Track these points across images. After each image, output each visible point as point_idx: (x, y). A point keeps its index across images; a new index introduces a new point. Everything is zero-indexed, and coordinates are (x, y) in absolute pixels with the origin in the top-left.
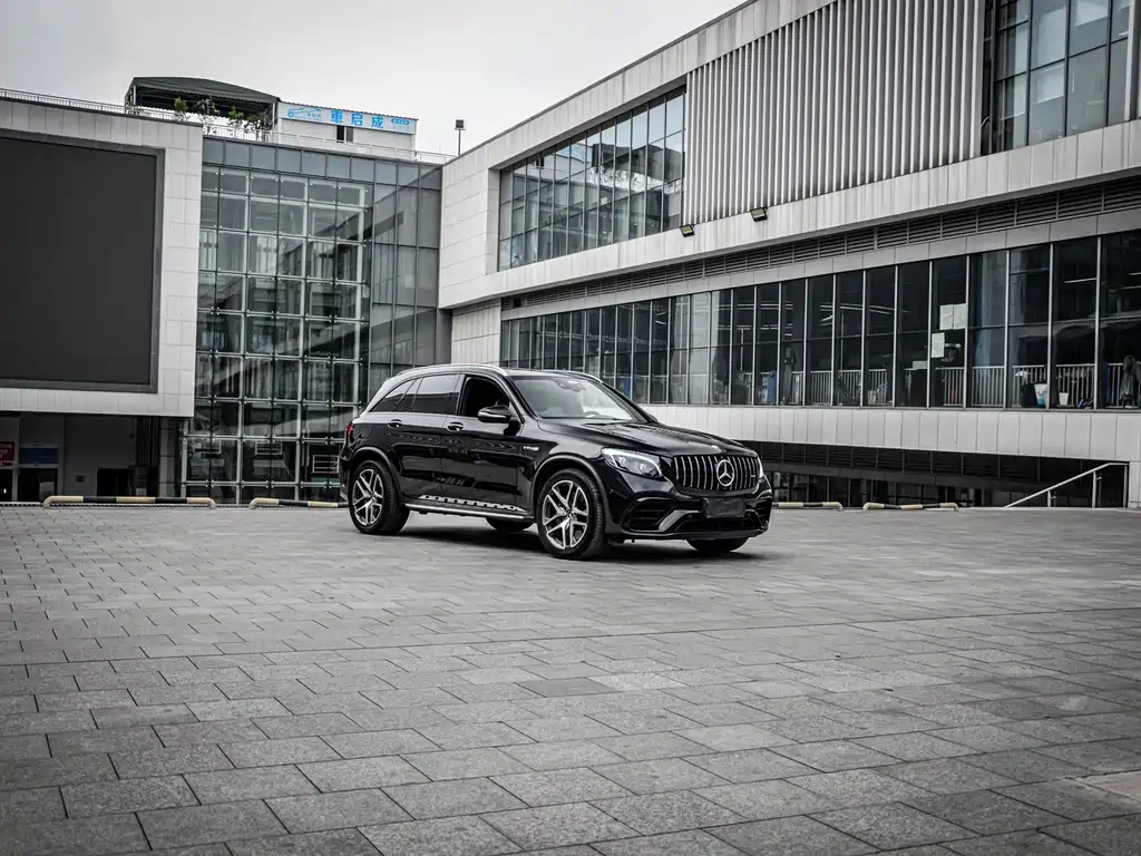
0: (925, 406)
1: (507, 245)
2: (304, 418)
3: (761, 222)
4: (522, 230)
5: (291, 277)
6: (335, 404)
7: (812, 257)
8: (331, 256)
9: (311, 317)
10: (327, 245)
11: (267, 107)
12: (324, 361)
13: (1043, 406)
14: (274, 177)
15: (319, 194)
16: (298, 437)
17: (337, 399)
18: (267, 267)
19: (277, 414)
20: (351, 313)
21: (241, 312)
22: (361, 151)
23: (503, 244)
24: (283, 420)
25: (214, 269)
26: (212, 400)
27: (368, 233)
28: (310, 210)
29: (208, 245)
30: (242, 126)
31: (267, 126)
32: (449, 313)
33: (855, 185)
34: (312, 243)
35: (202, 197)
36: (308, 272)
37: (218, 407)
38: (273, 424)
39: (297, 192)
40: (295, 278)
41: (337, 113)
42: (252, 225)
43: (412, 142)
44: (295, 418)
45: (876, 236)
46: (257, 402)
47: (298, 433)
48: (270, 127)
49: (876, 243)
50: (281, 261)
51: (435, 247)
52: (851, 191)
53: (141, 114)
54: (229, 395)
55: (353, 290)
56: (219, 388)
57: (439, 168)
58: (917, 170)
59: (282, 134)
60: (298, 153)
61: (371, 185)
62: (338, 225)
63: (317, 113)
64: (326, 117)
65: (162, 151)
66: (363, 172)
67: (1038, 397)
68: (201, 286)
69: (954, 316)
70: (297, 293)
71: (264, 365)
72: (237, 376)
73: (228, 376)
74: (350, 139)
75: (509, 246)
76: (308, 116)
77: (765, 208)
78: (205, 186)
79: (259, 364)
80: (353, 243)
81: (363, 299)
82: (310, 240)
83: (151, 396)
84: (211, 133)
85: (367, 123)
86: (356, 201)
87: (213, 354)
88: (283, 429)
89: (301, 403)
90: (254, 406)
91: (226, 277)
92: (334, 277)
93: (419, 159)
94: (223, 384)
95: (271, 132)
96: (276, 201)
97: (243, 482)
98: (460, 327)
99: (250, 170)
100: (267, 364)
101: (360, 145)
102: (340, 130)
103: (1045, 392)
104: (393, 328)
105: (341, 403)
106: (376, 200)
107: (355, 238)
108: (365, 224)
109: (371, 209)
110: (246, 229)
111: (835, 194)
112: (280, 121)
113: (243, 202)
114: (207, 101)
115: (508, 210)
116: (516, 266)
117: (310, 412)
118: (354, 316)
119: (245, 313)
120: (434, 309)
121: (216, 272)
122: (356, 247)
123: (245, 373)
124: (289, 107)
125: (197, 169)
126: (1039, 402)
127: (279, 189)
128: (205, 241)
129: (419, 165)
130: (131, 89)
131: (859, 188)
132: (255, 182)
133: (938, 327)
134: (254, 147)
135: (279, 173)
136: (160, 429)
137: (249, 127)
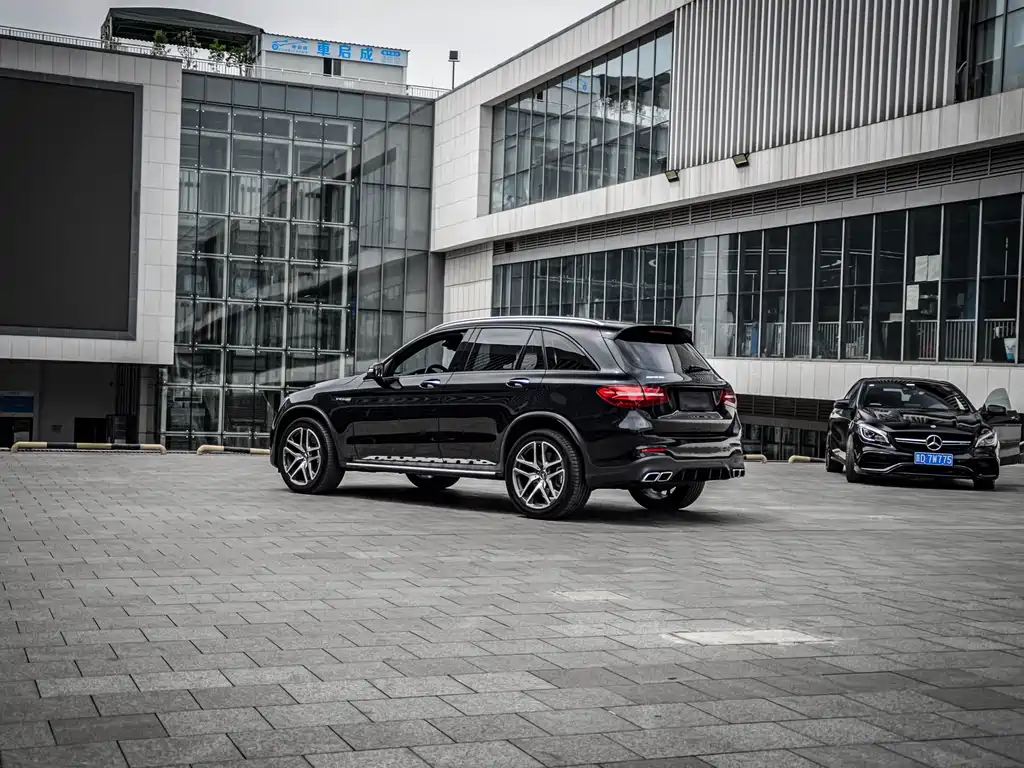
0: (899, 359)
1: (499, 186)
2: (289, 366)
3: (743, 169)
4: (513, 171)
5: (276, 219)
6: (322, 352)
7: (795, 205)
8: (319, 196)
9: (296, 261)
10: (314, 184)
11: (250, 37)
12: (312, 307)
13: (1013, 361)
14: (258, 114)
15: (305, 131)
16: (283, 385)
17: (324, 347)
18: (250, 208)
19: (262, 362)
20: (339, 257)
21: (223, 256)
22: (349, 85)
23: (496, 185)
24: (267, 368)
25: (195, 210)
26: (193, 346)
27: (356, 172)
28: (296, 148)
29: (189, 184)
30: (224, 60)
31: (249, 60)
32: (442, 257)
33: (833, 132)
34: (297, 183)
35: (182, 134)
36: (294, 214)
37: (199, 354)
38: (257, 372)
39: (281, 129)
40: (281, 220)
41: (323, 45)
42: (235, 165)
43: (403, 75)
44: (279, 366)
45: (855, 183)
46: (241, 349)
47: (283, 381)
48: (254, 60)
49: (855, 191)
50: (265, 201)
51: (427, 186)
52: (829, 137)
53: (119, 49)
54: (211, 342)
55: (341, 233)
56: (201, 335)
57: (431, 103)
58: (892, 117)
59: (266, 68)
60: (283, 88)
61: (358, 122)
62: (324, 164)
63: (303, 45)
64: (313, 50)
65: (140, 87)
66: (350, 108)
67: (1008, 351)
68: (181, 227)
69: (929, 268)
70: (283, 235)
71: (248, 311)
72: (220, 321)
73: (210, 321)
74: (338, 72)
75: (501, 187)
76: (294, 48)
77: (748, 153)
78: (184, 124)
79: (242, 309)
80: (340, 183)
81: (350, 243)
82: (295, 180)
83: (130, 343)
84: (191, 67)
85: (356, 55)
86: (345, 139)
87: (194, 300)
88: (267, 378)
89: (286, 350)
90: (237, 354)
91: (208, 219)
92: (321, 220)
93: (410, 93)
94: (204, 330)
95: (254, 65)
96: (260, 139)
97: (225, 432)
98: (453, 272)
99: (232, 107)
100: (250, 309)
101: (349, 78)
102: (327, 62)
103: (1014, 346)
104: (381, 272)
105: (328, 351)
106: (365, 136)
107: (342, 177)
108: (353, 163)
109: (360, 146)
110: (228, 168)
111: (814, 141)
112: (263, 53)
113: (225, 140)
114: (187, 33)
115: (501, 148)
116: (508, 209)
117: (296, 359)
118: (341, 259)
119: (228, 257)
120: (426, 253)
121: (197, 214)
122: (344, 187)
123: (229, 319)
124: (275, 39)
125: (177, 106)
126: (1009, 357)
127: (263, 127)
128: (186, 180)
129: (411, 100)
130: (107, 20)
131: (837, 135)
132: (237, 119)
133: (913, 279)
134: (236, 83)
135: (263, 110)
136: (139, 377)
137: (231, 61)
